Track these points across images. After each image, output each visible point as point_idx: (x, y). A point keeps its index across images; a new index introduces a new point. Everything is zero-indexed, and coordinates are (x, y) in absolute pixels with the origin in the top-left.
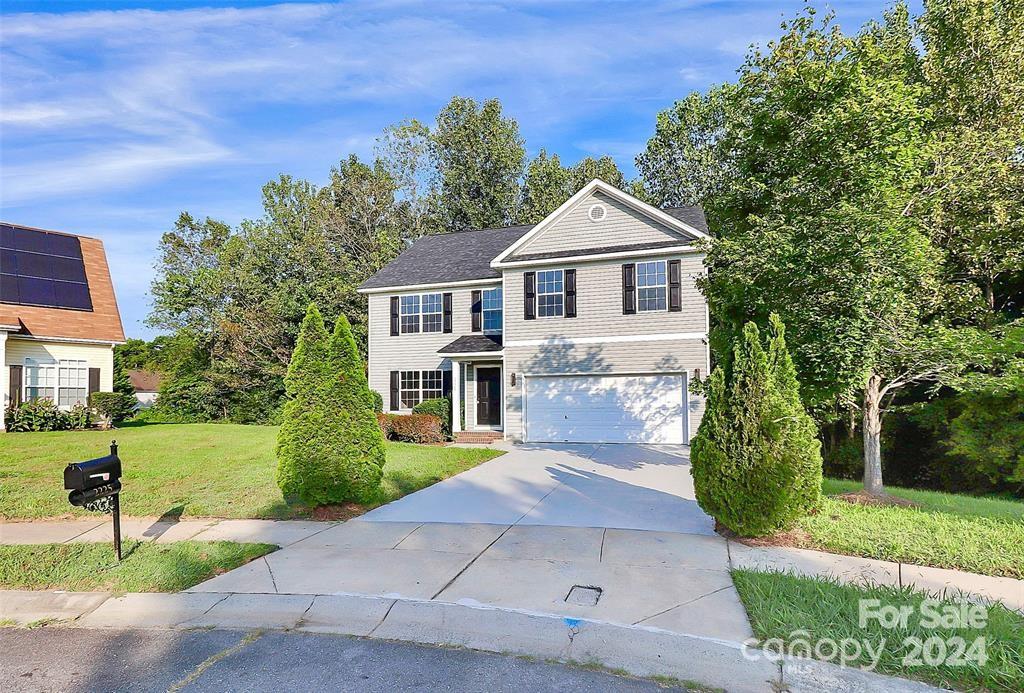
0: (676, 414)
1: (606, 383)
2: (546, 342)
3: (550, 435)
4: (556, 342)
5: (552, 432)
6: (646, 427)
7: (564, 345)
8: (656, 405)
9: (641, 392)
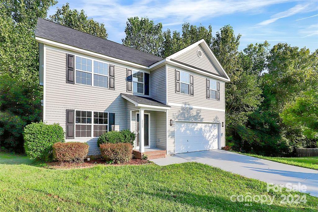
0: (216, 138)
2: (184, 105)
4: (187, 106)
5: (183, 148)
6: (209, 143)
7: (189, 108)
8: (212, 135)
9: (208, 130)
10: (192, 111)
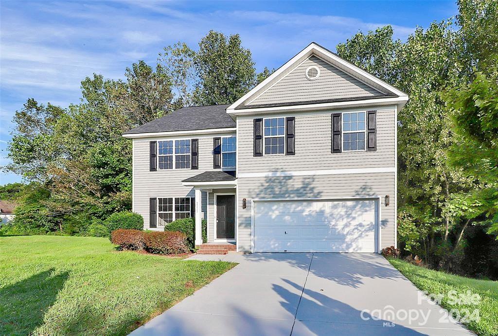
0: (370, 230)
1: (316, 206)
2: (270, 174)
3: (272, 246)
4: (278, 174)
5: (274, 244)
6: (346, 240)
7: (285, 177)
8: (354, 223)
9: (343, 213)
10: (291, 180)
